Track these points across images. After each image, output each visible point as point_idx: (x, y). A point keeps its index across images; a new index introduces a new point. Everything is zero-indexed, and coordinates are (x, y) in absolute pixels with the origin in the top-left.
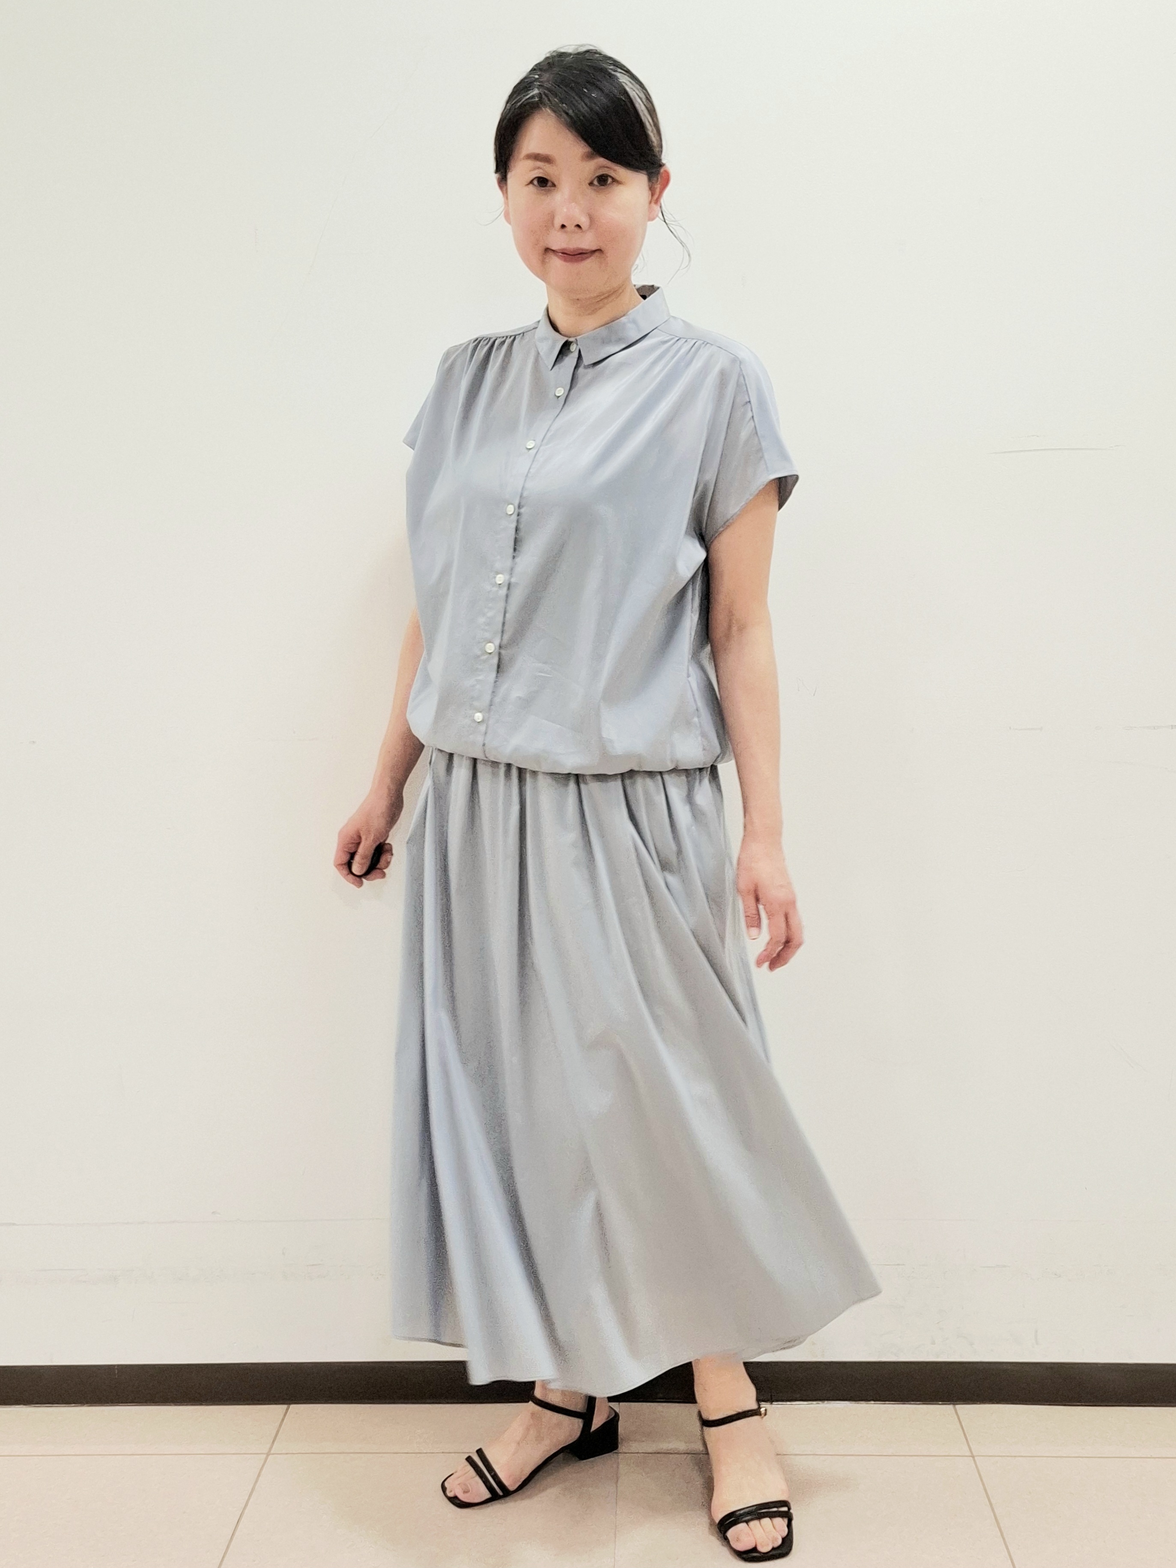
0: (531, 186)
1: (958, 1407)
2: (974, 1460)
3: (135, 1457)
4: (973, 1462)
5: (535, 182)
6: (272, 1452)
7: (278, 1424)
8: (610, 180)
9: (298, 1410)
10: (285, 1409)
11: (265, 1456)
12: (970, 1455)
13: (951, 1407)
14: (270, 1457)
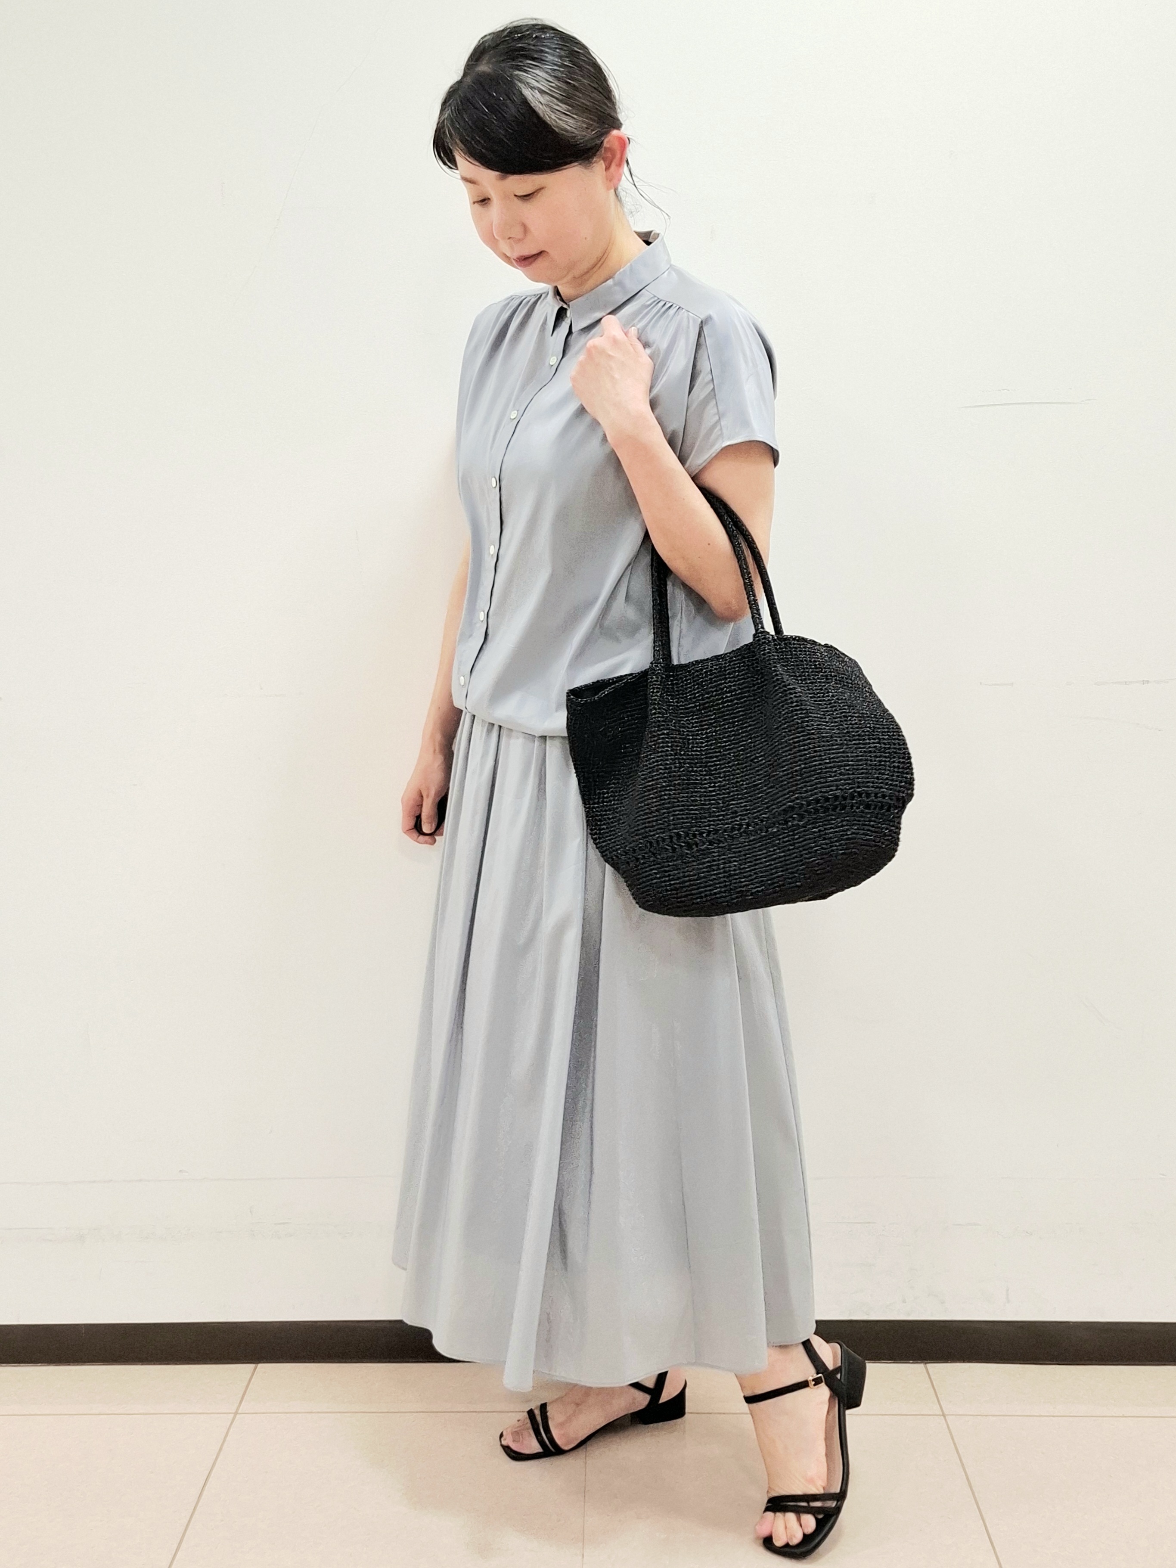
1: (928, 1365)
2: (946, 1420)
3: (102, 1416)
4: (944, 1421)
6: (239, 1412)
7: (245, 1384)
9: (266, 1368)
10: (254, 1368)
11: (233, 1415)
12: (942, 1414)
13: (922, 1365)
14: (238, 1416)
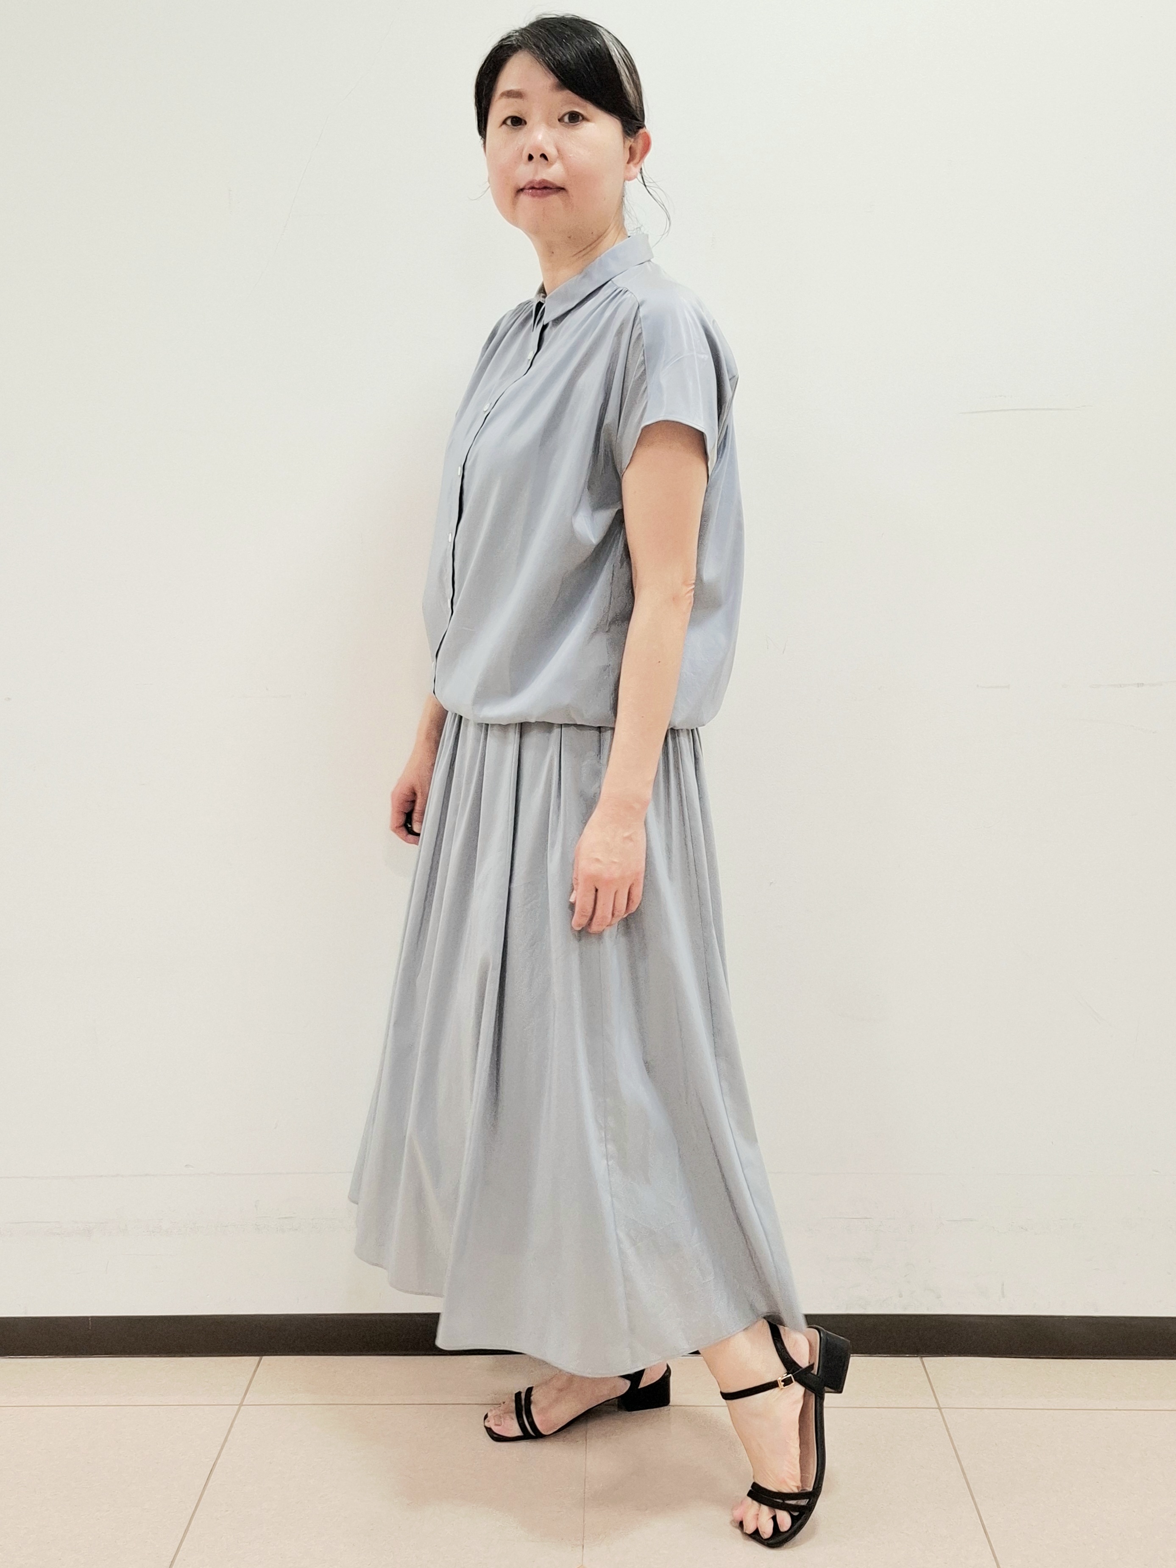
0: (504, 126)
1: (924, 1359)
2: (941, 1413)
5: (509, 122)
6: (244, 1403)
7: (250, 1376)
8: (581, 118)
9: (269, 1361)
10: (258, 1360)
11: (238, 1407)
12: (937, 1407)
13: (918, 1359)
14: (242, 1408)
